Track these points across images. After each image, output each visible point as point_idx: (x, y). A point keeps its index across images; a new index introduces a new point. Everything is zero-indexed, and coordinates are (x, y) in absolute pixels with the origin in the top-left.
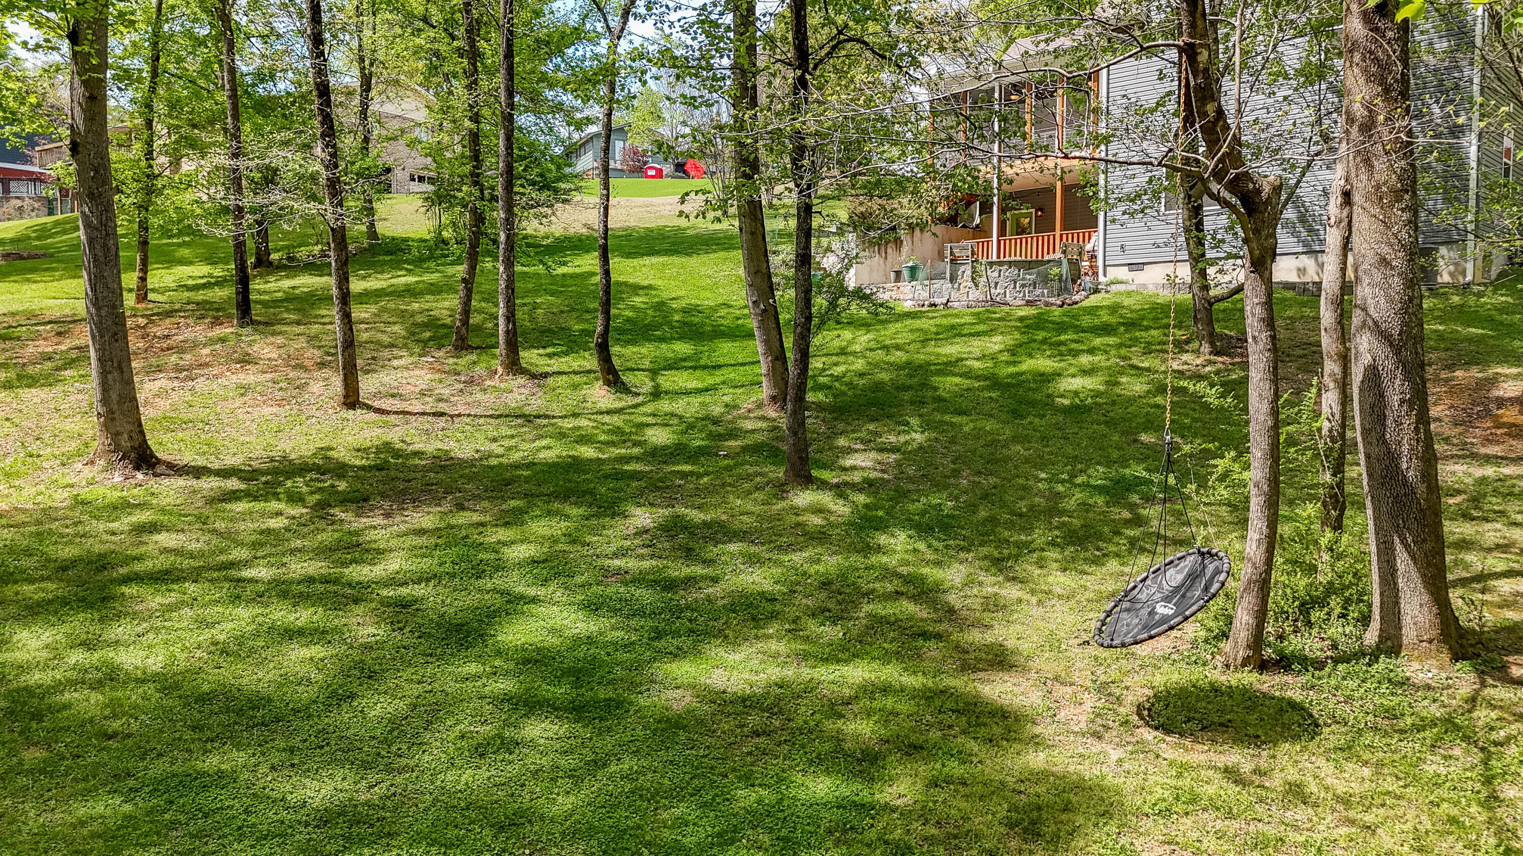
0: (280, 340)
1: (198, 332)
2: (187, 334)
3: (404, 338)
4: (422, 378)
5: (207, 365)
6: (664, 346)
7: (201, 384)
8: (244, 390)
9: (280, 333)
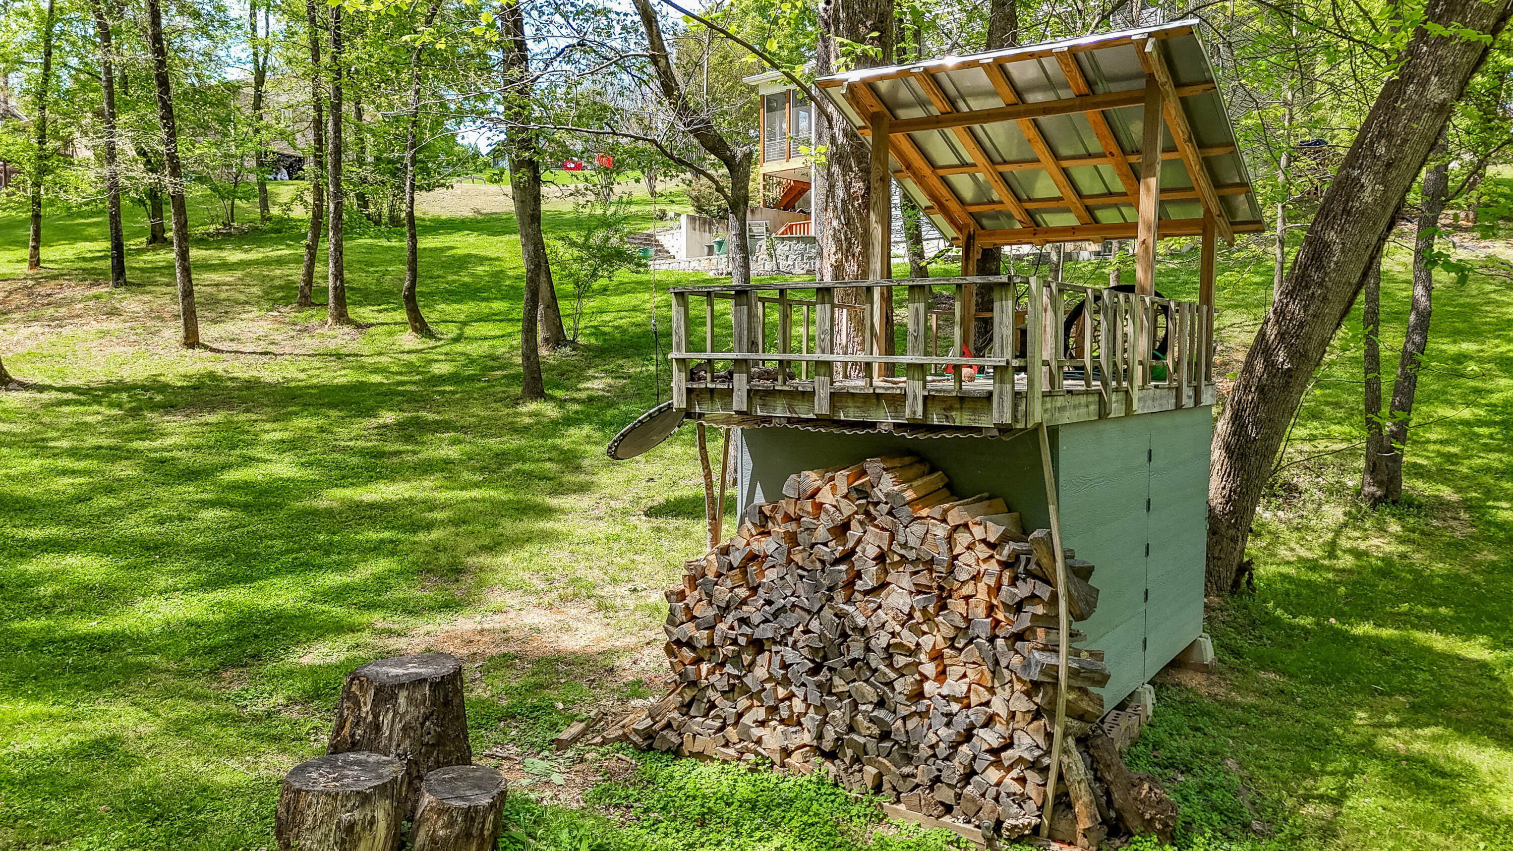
0: (147, 297)
1: (78, 291)
2: (68, 293)
3: (259, 297)
4: (264, 327)
5: (78, 316)
6: (484, 304)
7: (67, 331)
8: (105, 333)
9: (150, 292)
